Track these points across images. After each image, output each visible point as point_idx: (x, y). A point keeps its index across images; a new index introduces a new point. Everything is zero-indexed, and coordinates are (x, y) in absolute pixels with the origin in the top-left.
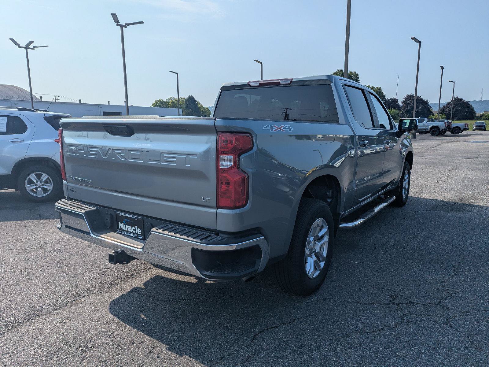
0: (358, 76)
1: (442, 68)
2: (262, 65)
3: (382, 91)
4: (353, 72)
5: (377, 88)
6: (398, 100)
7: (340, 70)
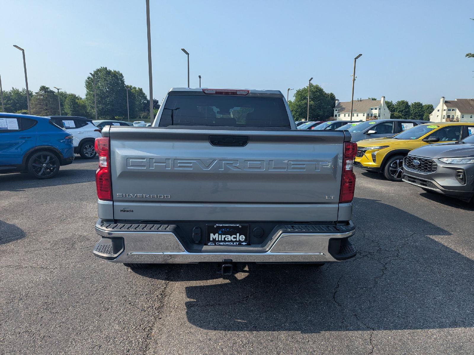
0: (122, 76)
1: (200, 77)
2: (23, 53)
3: (143, 92)
4: (117, 71)
5: (139, 88)
6: (158, 101)
7: (104, 68)
